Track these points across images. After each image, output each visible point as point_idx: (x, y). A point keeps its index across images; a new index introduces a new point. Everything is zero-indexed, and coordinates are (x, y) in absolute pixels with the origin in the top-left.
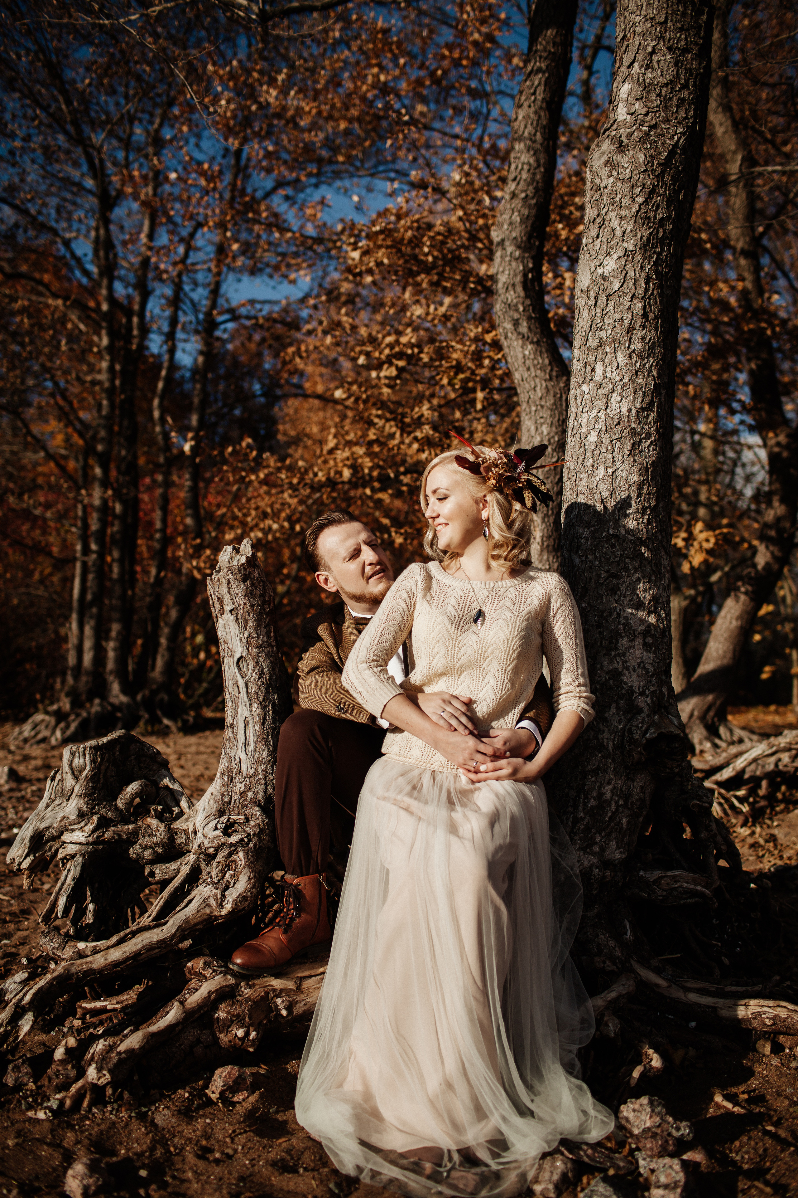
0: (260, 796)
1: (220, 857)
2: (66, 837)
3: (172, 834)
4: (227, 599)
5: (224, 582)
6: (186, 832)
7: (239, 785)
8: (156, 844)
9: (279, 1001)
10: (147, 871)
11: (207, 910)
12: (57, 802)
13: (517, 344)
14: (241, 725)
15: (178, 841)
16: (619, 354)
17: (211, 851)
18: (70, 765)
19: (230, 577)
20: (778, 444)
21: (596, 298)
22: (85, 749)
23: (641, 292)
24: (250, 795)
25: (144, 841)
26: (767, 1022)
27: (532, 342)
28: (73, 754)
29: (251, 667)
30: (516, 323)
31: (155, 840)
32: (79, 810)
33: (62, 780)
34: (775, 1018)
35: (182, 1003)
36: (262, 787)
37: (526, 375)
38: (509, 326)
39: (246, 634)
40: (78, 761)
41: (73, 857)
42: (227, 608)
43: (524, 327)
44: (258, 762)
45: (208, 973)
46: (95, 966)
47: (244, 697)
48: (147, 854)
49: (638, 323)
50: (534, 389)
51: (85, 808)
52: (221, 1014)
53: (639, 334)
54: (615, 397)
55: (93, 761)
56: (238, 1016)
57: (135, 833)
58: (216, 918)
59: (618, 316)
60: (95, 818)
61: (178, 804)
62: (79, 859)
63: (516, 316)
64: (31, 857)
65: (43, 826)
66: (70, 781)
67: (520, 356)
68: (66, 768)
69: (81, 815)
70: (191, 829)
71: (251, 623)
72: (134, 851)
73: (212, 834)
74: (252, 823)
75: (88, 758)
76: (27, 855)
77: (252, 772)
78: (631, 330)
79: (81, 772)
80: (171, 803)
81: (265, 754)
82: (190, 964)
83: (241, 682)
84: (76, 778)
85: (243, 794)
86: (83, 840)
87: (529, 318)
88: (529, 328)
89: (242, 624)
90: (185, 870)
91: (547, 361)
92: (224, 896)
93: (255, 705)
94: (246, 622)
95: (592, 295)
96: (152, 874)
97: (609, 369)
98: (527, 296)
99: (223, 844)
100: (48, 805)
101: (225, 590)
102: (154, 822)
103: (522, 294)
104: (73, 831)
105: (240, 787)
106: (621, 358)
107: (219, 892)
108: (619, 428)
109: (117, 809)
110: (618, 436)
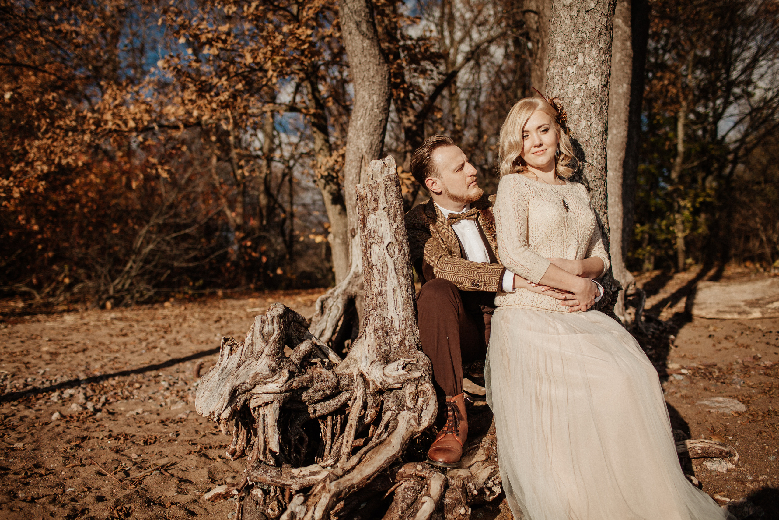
0: (413, 343)
1: (410, 389)
2: (258, 389)
3: (339, 377)
4: (382, 200)
5: (383, 186)
6: (350, 376)
7: (395, 338)
8: (328, 388)
9: (470, 485)
10: (311, 410)
11: (411, 429)
12: (247, 363)
13: (358, 38)
14: (390, 293)
15: (342, 383)
16: (593, 49)
17: (399, 386)
18: (261, 332)
19: (389, 183)
20: (410, 121)
21: (578, 11)
22: (273, 318)
23: (606, 12)
24: (407, 343)
25: (317, 385)
26: (699, 452)
27: (368, 39)
28: (264, 322)
29: (397, 251)
30: (358, 25)
31: (327, 384)
32: (269, 367)
33: (252, 344)
34: (702, 448)
35: (430, 496)
36: (411, 338)
37: (363, 60)
38: (353, 26)
39: (395, 226)
40: (268, 328)
41: (266, 404)
42: (381, 206)
43: (364, 27)
44: (406, 319)
45: (426, 473)
46: (355, 482)
47: (391, 273)
48: (318, 396)
49: (604, 30)
50: (369, 70)
51: (274, 365)
52: (447, 501)
53: (603, 38)
54: (591, 77)
55: (279, 327)
56: (457, 500)
57: (311, 380)
58: (416, 433)
59: (593, 25)
60: (286, 372)
61: (327, 356)
62: (276, 405)
63: (359, 19)
64: (229, 409)
65: (237, 383)
66: (259, 344)
67: (361, 46)
68: (257, 334)
69: (273, 371)
70: (355, 372)
71: (399, 218)
72: (305, 396)
73: (396, 374)
74: (421, 363)
75: (275, 325)
76: (226, 407)
77: (403, 326)
78: (600, 34)
79: (270, 336)
80: (323, 356)
81: (411, 313)
82: (401, 470)
83: (390, 262)
84: (266, 341)
85: (401, 343)
86: (278, 390)
87: (368, 22)
88: (367, 29)
89: (392, 217)
90: (359, 403)
91: (377, 52)
92: (420, 417)
93: (402, 279)
94: (395, 217)
95: (575, 9)
96: (315, 411)
97: (587, 58)
98: (367, 7)
99: (408, 380)
100: (239, 366)
101: (382, 192)
102: (324, 371)
103: (364, 4)
104: (265, 384)
105: (395, 339)
106: (594, 53)
107: (416, 414)
108: (593, 97)
109: (294, 363)
110: (594, 101)
